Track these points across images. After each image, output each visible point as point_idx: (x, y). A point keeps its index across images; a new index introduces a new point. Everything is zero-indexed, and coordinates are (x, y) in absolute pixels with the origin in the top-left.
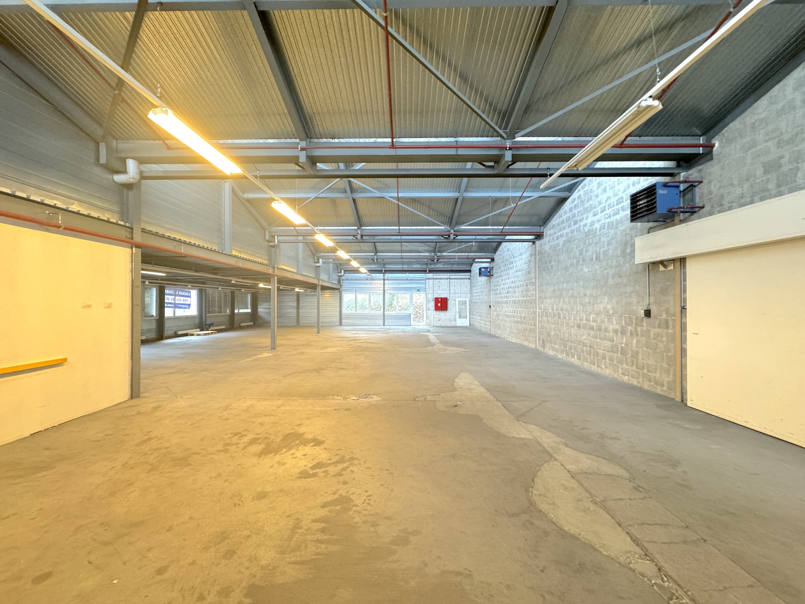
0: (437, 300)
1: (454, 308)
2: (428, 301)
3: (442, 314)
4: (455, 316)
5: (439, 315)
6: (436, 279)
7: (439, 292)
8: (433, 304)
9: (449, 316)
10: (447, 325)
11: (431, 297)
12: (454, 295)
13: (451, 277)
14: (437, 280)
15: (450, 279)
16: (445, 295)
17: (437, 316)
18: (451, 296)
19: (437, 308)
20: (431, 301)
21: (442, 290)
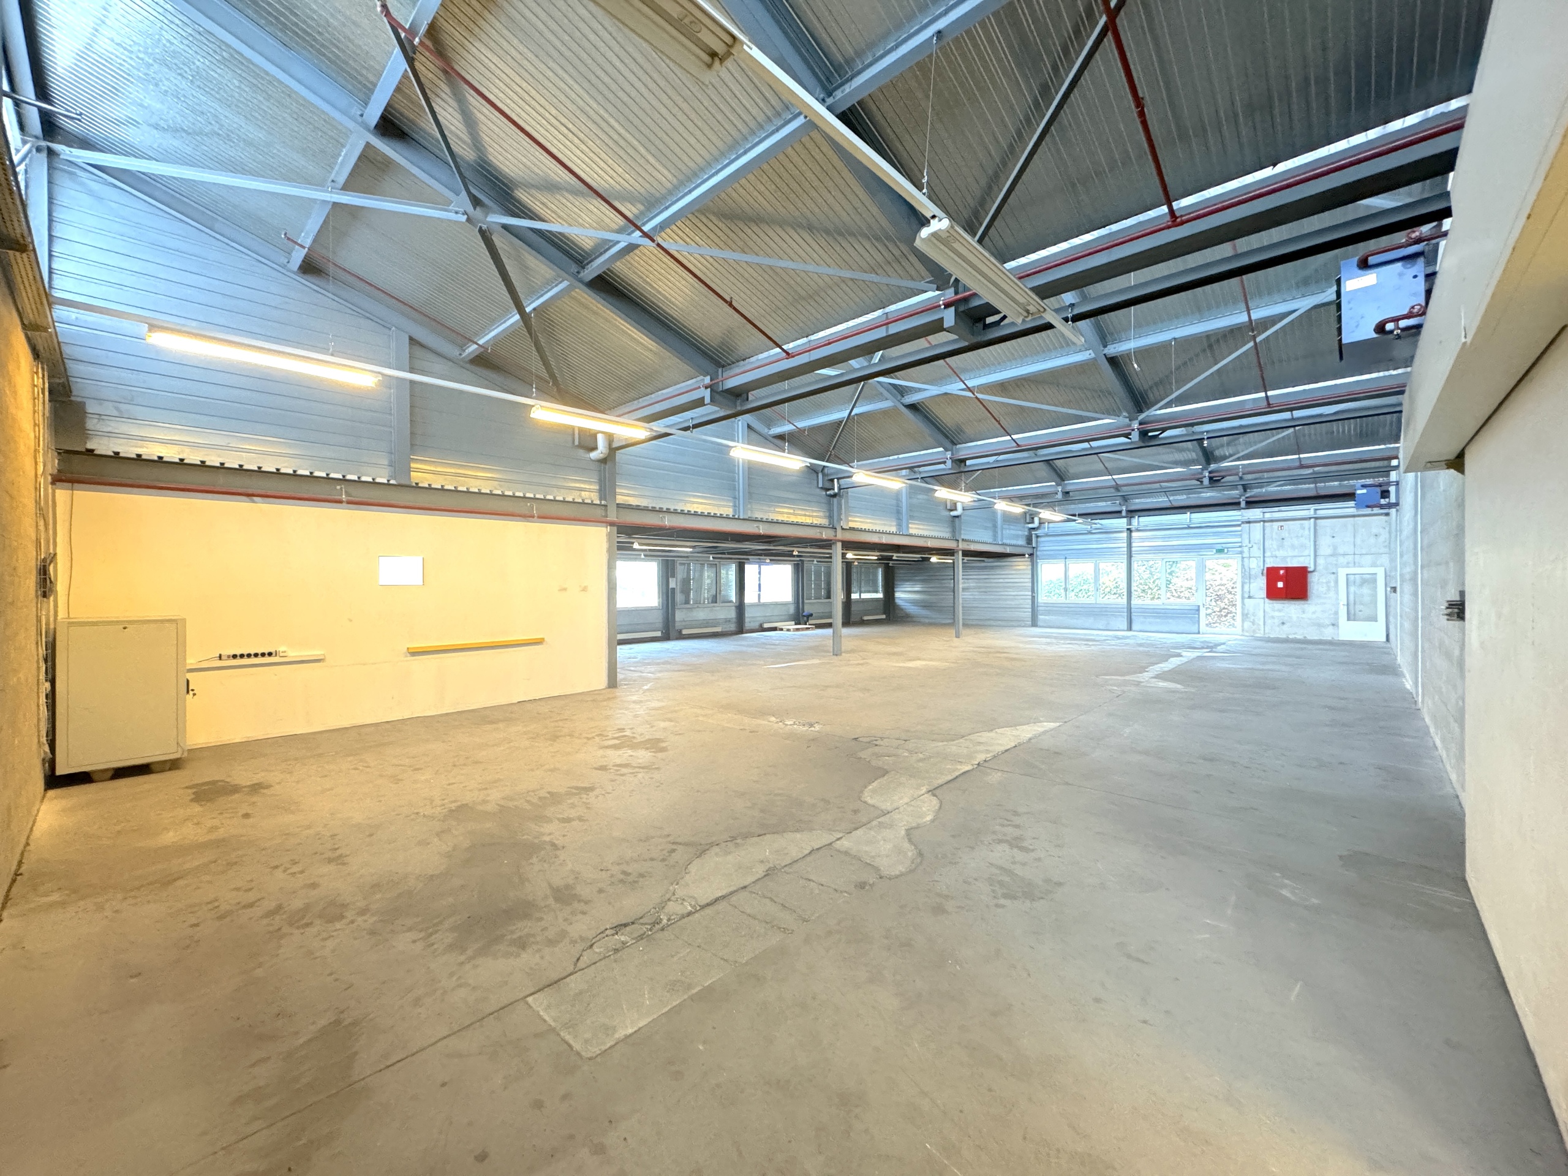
0: (1272, 574)
1: (1332, 594)
2: (1247, 576)
3: (1290, 609)
4: (1336, 613)
5: (1279, 611)
6: (1272, 521)
7: (1281, 553)
8: (1262, 582)
9: (1314, 613)
10: (1309, 638)
11: (1257, 566)
12: (1332, 560)
13: (1321, 513)
14: (1276, 525)
15: (1316, 518)
16: (1301, 559)
17: (1276, 614)
18: (1321, 561)
19: (1273, 593)
20: (1256, 577)
21: (1293, 547)
